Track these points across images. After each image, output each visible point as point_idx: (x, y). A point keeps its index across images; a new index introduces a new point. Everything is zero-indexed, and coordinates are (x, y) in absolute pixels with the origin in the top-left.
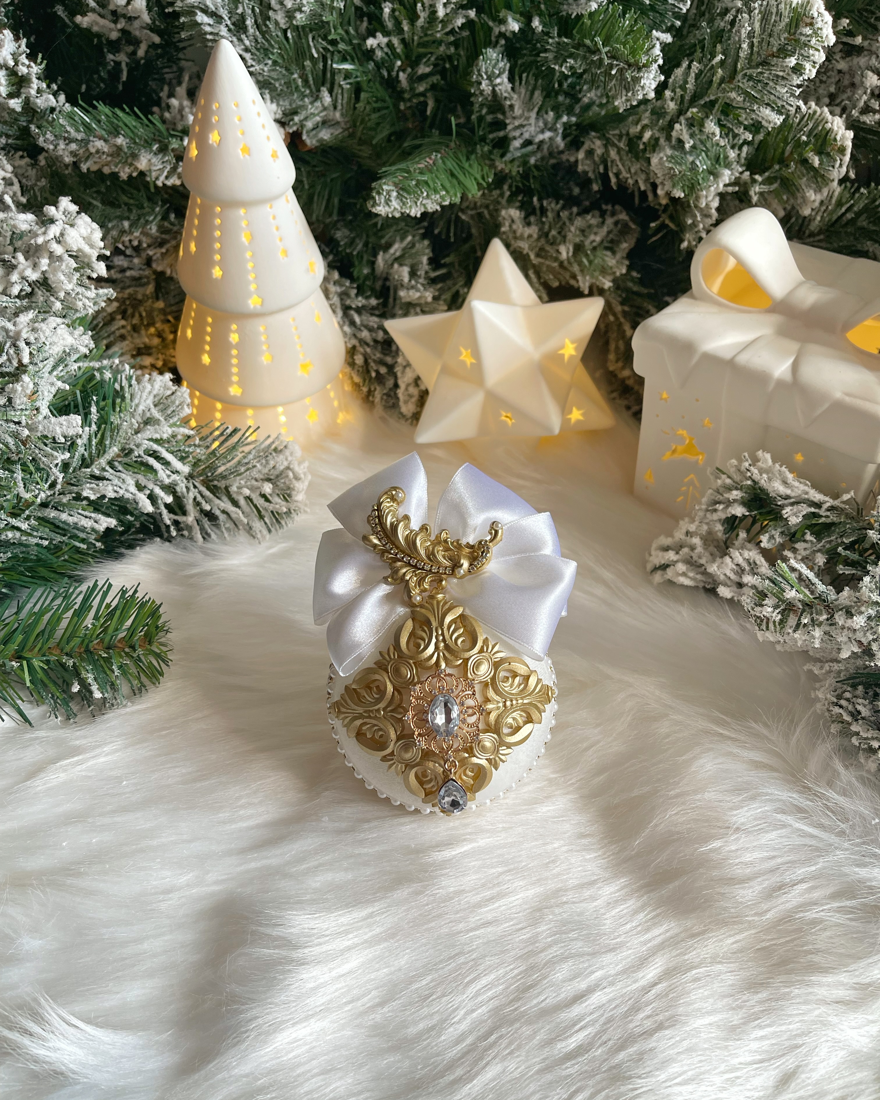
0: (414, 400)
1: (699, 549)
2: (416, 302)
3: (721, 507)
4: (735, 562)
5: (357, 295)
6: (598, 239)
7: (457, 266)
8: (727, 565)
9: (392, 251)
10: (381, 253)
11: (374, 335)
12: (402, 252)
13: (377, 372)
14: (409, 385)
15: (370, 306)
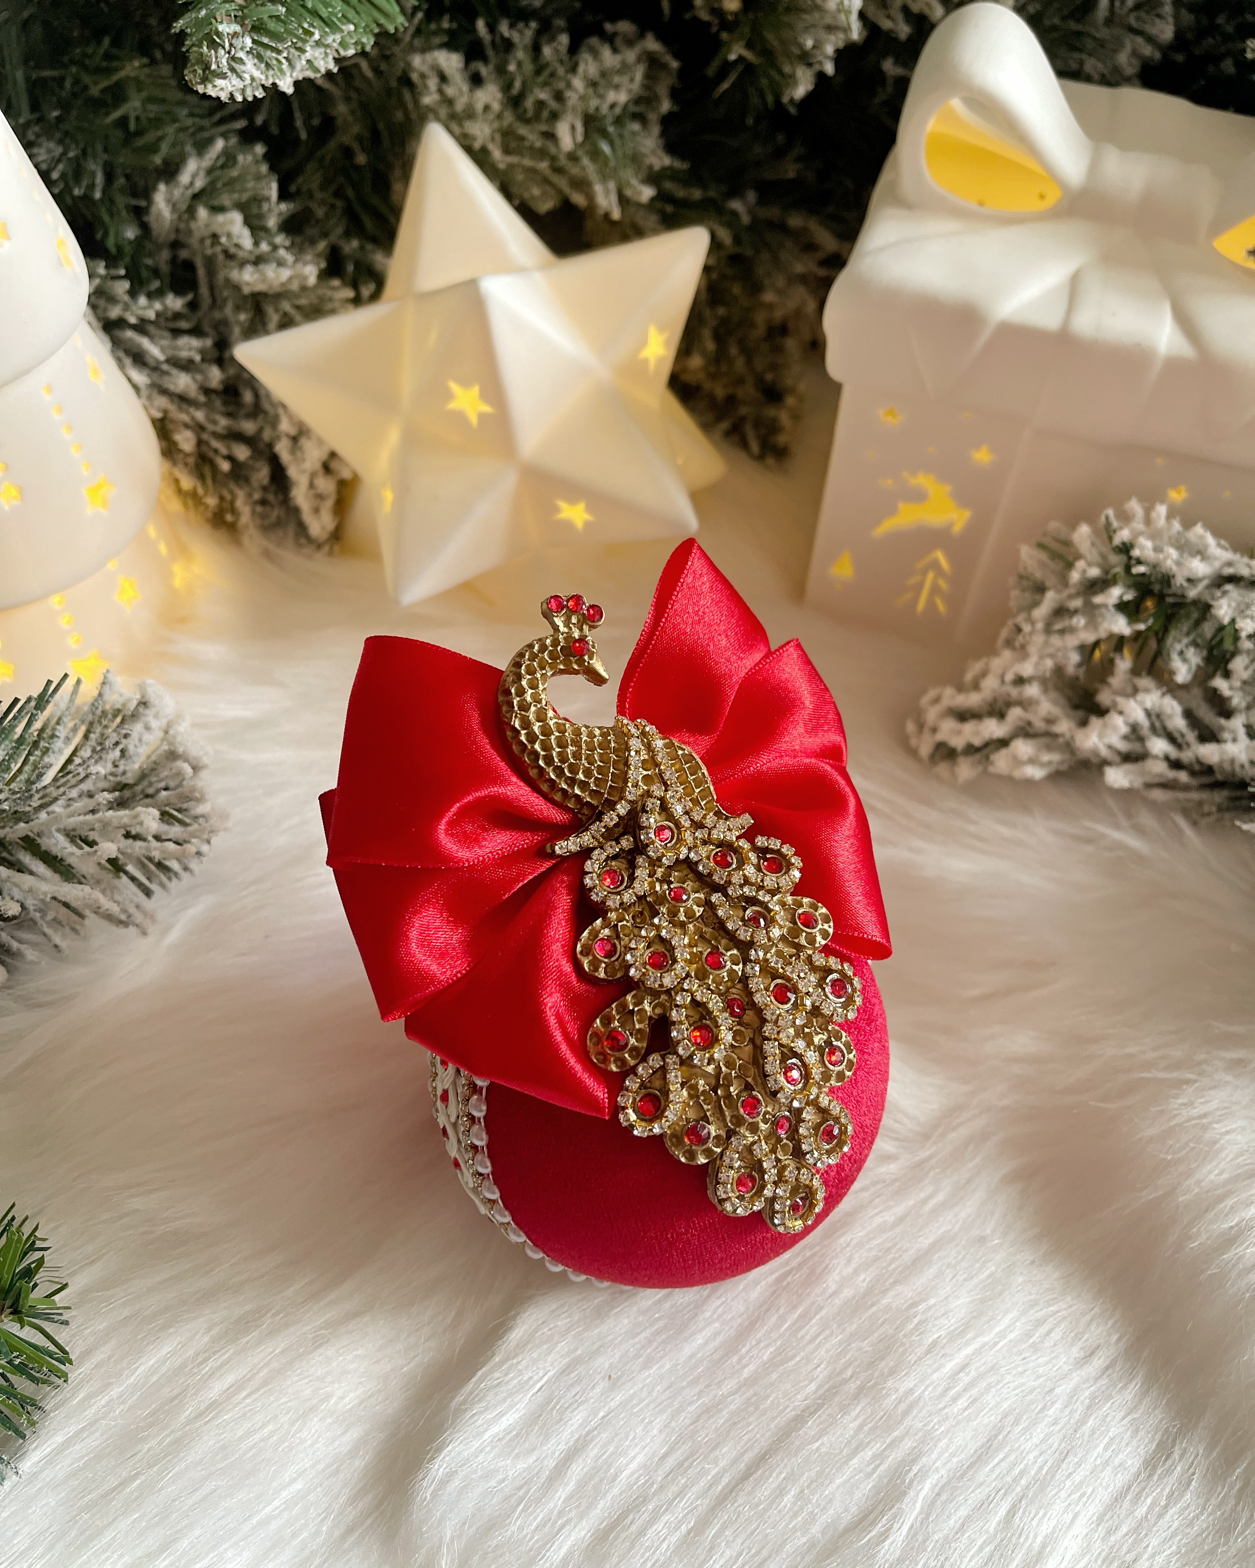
0: (329, 503)
1: (1047, 706)
3: (1080, 621)
4: (1131, 720)
5: (133, 293)
6: (622, 97)
7: (318, 195)
8: (1115, 728)
9: (185, 178)
10: (162, 187)
11: (199, 377)
12: (208, 179)
13: (230, 458)
14: (313, 475)
15: (170, 313)
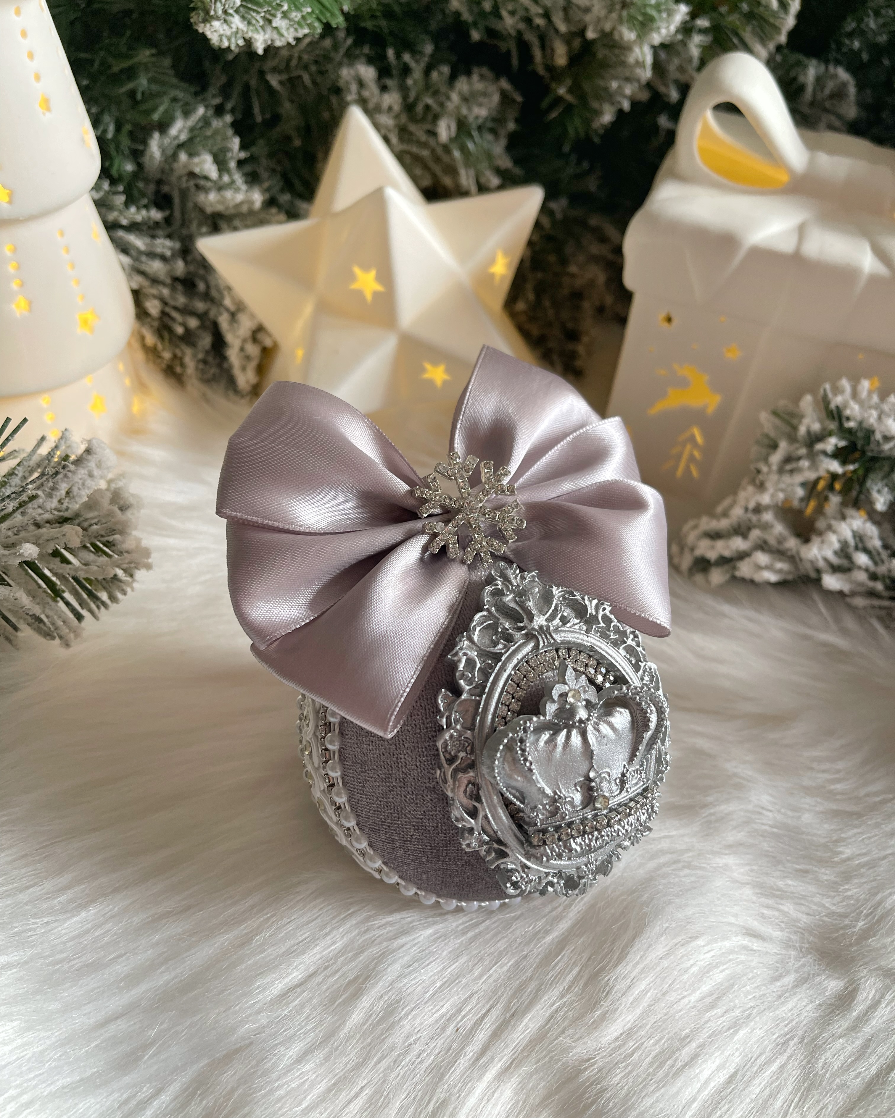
0: (254, 364)
1: (779, 528)
2: (232, 211)
3: (805, 463)
4: (842, 538)
5: (127, 204)
6: (483, 113)
8: (831, 544)
9: (173, 131)
10: (156, 135)
11: (168, 266)
12: (190, 135)
13: (184, 325)
14: (244, 341)
15: (152, 222)
